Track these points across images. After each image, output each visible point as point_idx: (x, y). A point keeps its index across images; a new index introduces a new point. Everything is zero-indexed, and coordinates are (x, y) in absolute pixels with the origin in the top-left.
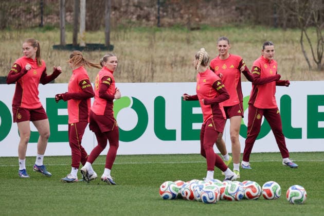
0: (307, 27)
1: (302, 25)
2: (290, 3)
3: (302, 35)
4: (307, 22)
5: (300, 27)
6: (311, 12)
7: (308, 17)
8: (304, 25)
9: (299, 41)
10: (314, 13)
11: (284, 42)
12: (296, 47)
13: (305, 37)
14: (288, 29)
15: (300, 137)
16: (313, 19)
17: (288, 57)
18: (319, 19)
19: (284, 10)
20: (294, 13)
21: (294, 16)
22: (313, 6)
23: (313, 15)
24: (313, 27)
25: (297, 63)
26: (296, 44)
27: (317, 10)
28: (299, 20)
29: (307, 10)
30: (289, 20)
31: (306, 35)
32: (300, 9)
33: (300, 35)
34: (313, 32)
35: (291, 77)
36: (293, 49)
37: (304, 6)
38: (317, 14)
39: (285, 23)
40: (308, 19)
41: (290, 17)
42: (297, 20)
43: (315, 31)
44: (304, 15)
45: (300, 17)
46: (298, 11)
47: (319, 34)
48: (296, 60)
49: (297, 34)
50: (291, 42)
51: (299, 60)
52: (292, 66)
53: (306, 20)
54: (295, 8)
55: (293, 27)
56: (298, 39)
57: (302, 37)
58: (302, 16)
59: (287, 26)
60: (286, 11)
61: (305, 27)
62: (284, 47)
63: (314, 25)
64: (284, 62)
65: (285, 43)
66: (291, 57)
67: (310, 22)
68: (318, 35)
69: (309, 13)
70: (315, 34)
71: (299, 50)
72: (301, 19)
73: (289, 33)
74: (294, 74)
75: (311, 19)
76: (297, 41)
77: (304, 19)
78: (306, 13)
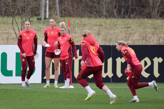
0: (15, 16)
1: (13, 14)
2: (6, 2)
3: (13, 20)
4: (16, 13)
5: (12, 16)
6: (18, 8)
7: (16, 10)
8: (14, 15)
9: (11, 23)
10: (19, 8)
11: (3, 23)
12: (10, 27)
13: (14, 21)
14: (5, 17)
15: (12, 76)
16: (19, 11)
17: (5, 32)
18: (22, 12)
19: (3, 6)
20: (8, 8)
21: (9, 9)
22: (19, 4)
23: (19, 9)
24: (19, 16)
25: (10, 35)
26: (9, 25)
27: (21, 6)
28: (11, 12)
29: (15, 6)
30: (6, 12)
31: (15, 20)
32: (12, 5)
33: (12, 20)
34: (19, 19)
35: (7, 42)
36: (8, 27)
37: (14, 4)
38: (21, 8)
39: (3, 13)
40: (16, 11)
41: (6, 10)
42: (10, 12)
43: (20, 18)
44: (14, 9)
45: (12, 10)
46: (11, 6)
47: (22, 20)
48: (9, 33)
49: (10, 19)
50: (7, 23)
51: (11, 33)
52: (7, 37)
53: (15, 12)
54: (9, 5)
55: (8, 15)
56: (11, 22)
57: (13, 21)
58: (13, 9)
59: (5, 15)
60: (4, 7)
61: (14, 16)
62: (3, 26)
63: (19, 14)
64: (3, 35)
65: (4, 24)
66: (7, 32)
67: (17, 13)
68: (21, 20)
69: (17, 8)
70: (20, 20)
71: (11, 28)
72: (12, 11)
73: (5, 19)
74: (8, 41)
75: (17, 11)
76: (10, 23)
77: (14, 11)
78: (15, 8)
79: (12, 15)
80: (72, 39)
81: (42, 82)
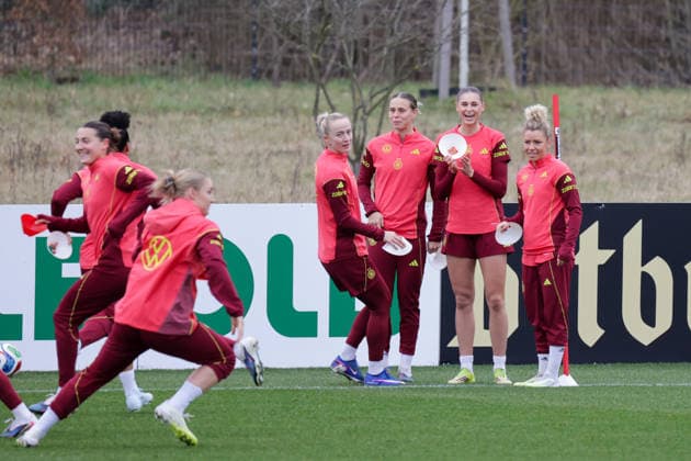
0: (328, 79)
1: (316, 72)
2: (289, 23)
3: (317, 95)
4: (329, 68)
5: (312, 79)
6: (338, 45)
7: (331, 55)
8: (321, 75)
9: (311, 112)
10: (345, 47)
11: (276, 110)
12: (304, 126)
13: (323, 103)
14: (284, 83)
15: (313, 333)
16: (343, 61)
17: (284, 149)
18: (355, 61)
19: (275, 40)
20: (298, 47)
21: (300, 52)
22: (343, 30)
23: (342, 52)
24: (343, 79)
25: (305, 163)
26: (303, 118)
27: (351, 39)
28: (311, 62)
29: (328, 38)
30: (286, 62)
31: (327, 97)
32: (313, 36)
33: (314, 98)
34: (343, 91)
35: (292, 193)
36: (297, 129)
37: (322, 30)
38: (352, 47)
39: (276, 68)
40: (332, 61)
41: (289, 56)
42: (304, 62)
43: (347, 87)
44: (321, 49)
45: (314, 55)
46: (307, 40)
47: (357, 96)
48: (303, 153)
49: (305, 95)
50: (291, 112)
51: (310, 154)
52: (294, 167)
53: (327, 62)
54: (300, 34)
55: (296, 79)
56: (307, 105)
57: (317, 101)
58: (317, 52)
59: (282, 77)
60: (281, 42)
61: (323, 80)
62: (275, 125)
63: (343, 74)
64: (275, 160)
65: (278, 115)
66: (292, 147)
67: (334, 67)
68: (354, 98)
69: (333, 47)
70: (347, 95)
71: (310, 131)
72: (314, 59)
73: (286, 92)
74: (298, 188)
75: (336, 60)
76: (305, 112)
77: (321, 59)
78: (325, 46)
79: (315, 75)
80: (568, 179)
81: (441, 363)
